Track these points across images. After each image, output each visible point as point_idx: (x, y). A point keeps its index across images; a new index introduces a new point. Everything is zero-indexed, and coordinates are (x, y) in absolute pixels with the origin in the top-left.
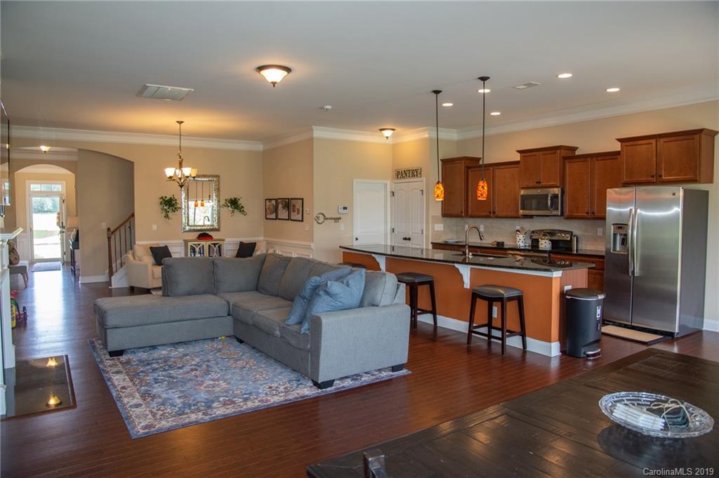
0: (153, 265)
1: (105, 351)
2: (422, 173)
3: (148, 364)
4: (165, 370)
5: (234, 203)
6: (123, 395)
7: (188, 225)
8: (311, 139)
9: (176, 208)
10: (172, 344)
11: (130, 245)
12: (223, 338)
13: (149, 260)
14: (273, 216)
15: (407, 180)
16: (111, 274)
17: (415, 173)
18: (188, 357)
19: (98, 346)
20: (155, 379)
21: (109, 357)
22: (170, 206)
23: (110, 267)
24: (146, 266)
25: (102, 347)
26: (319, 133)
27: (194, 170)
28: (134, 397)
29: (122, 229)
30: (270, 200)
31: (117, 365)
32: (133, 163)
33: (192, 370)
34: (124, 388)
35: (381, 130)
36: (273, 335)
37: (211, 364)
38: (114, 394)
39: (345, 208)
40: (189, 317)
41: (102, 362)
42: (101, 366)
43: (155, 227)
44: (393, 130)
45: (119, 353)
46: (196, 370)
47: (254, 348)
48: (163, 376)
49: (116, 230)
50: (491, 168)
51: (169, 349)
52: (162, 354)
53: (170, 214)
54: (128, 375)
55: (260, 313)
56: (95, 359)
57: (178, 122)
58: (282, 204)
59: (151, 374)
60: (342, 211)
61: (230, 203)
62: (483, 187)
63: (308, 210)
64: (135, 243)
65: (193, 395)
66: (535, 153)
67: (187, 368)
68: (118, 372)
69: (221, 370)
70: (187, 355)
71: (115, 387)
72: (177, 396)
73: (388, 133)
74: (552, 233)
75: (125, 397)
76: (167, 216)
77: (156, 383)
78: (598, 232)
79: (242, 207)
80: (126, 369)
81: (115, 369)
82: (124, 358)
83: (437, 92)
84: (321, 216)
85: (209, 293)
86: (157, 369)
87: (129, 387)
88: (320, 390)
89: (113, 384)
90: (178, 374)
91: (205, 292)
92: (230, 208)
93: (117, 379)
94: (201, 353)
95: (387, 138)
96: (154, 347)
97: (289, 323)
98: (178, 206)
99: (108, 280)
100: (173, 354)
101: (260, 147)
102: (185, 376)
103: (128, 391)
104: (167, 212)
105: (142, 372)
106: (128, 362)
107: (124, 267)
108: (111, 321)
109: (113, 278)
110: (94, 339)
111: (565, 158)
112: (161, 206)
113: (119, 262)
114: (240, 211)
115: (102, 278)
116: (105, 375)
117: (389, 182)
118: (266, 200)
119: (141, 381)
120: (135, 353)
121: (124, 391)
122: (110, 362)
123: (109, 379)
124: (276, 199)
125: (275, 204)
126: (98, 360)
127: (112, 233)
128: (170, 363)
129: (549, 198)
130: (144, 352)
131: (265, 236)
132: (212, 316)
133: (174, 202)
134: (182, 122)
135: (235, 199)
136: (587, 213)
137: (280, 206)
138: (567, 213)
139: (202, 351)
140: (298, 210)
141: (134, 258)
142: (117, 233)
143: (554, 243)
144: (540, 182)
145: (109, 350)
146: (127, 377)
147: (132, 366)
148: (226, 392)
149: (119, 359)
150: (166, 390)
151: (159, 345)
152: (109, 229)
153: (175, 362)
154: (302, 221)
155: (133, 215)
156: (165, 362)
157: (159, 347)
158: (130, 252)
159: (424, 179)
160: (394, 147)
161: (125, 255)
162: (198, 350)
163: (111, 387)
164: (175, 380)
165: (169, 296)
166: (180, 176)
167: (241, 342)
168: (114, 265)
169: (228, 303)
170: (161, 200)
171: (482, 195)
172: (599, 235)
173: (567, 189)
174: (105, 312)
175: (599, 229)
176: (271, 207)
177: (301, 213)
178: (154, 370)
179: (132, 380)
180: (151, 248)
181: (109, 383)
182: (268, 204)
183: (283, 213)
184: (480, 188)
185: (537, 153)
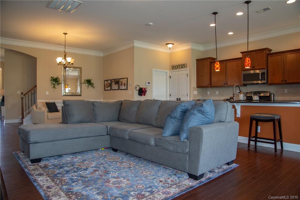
0: (48, 112)
1: (27, 160)
2: (187, 66)
3: (61, 168)
4: (75, 172)
5: (89, 82)
6: (50, 194)
7: (65, 92)
8: (133, 48)
9: (59, 83)
10: (72, 153)
11: (34, 102)
12: (103, 149)
13: (45, 109)
14: (109, 88)
15: (179, 70)
16: (23, 118)
17: (183, 66)
18: (87, 162)
19: (21, 156)
20: (71, 179)
21: (31, 164)
22: (56, 82)
23: (23, 114)
24: (44, 112)
25: (24, 157)
26: (137, 44)
27: (73, 59)
28: (60, 196)
29: (30, 93)
30: (107, 81)
31: (38, 169)
32: (36, 58)
33: (95, 171)
34: (48, 187)
35: (167, 44)
36: (149, 145)
37: (105, 165)
38: (42, 194)
39: (149, 83)
40: (84, 136)
41: (26, 167)
42: (26, 170)
43: (47, 93)
44: (173, 44)
45: (38, 160)
46: (98, 171)
47: (127, 154)
48: (76, 176)
49: (26, 94)
50: (225, 62)
51: (71, 157)
52: (68, 160)
53: (56, 86)
54: (49, 177)
55: (134, 131)
56: (20, 165)
57: (64, 33)
58: (114, 82)
59: (66, 175)
60: (147, 84)
61: (87, 82)
62: (249, 61)
63: (130, 83)
64: (37, 101)
65: (108, 191)
66: (251, 53)
67: (90, 170)
68: (40, 175)
69: (115, 169)
70: (85, 160)
71: (41, 187)
72: (95, 193)
73: (170, 46)
74: (259, 93)
75: (53, 196)
76: (54, 87)
77: (73, 182)
78: (285, 91)
79: (93, 84)
80: (46, 172)
81: (37, 172)
82: (42, 164)
83: (215, 13)
84: (137, 86)
85: (91, 122)
86: (69, 171)
87: (52, 186)
88: (198, 182)
89: (39, 185)
90: (87, 174)
91: (90, 122)
92: (87, 84)
93: (41, 180)
94: (94, 159)
95: (170, 48)
96: (60, 156)
97: (165, 136)
98: (60, 82)
99: (21, 121)
100: (75, 160)
101: (102, 55)
102: (92, 175)
103: (53, 190)
104: (54, 85)
105: (59, 173)
106: (46, 167)
107: (30, 114)
108: (33, 138)
109: (24, 120)
110: (18, 152)
111: (268, 55)
112: (51, 82)
113: (27, 111)
114: (92, 86)
115: (17, 121)
116: (30, 177)
117: (168, 72)
118: (105, 81)
119: (61, 181)
120: (48, 160)
121: (49, 190)
122: (33, 167)
123: (35, 180)
124: (111, 80)
125: (110, 82)
126: (23, 166)
127: (24, 95)
128: (77, 166)
129: (260, 75)
130: (55, 159)
131: (103, 99)
132: (97, 135)
133: (58, 80)
134: (67, 34)
135: (89, 80)
136: (282, 81)
137: (113, 83)
138: (270, 82)
139: (94, 157)
140: (125, 84)
141: (36, 108)
142: (27, 96)
143: (260, 97)
144: (254, 67)
145: (31, 159)
146: (49, 178)
147: (50, 169)
148: (131, 187)
149: (39, 165)
150: (84, 188)
151: (63, 155)
152: (22, 93)
153: (79, 165)
154: (127, 89)
155: (36, 86)
156: (73, 166)
157: (63, 156)
158: (34, 105)
159: (188, 69)
160: (171, 54)
161: (31, 107)
162: (91, 157)
163: (38, 187)
164: (86, 179)
165: (68, 123)
166: (64, 63)
167: (115, 150)
168: (25, 113)
169: (107, 127)
170: (51, 79)
171: (248, 65)
172: (285, 92)
173: (269, 70)
174: (29, 132)
175: (285, 89)
176: (108, 84)
177: (126, 86)
178: (67, 172)
179: (53, 181)
180: (46, 103)
181: (36, 184)
182: (106, 82)
183: (115, 87)
184: (247, 61)
185: (252, 53)
